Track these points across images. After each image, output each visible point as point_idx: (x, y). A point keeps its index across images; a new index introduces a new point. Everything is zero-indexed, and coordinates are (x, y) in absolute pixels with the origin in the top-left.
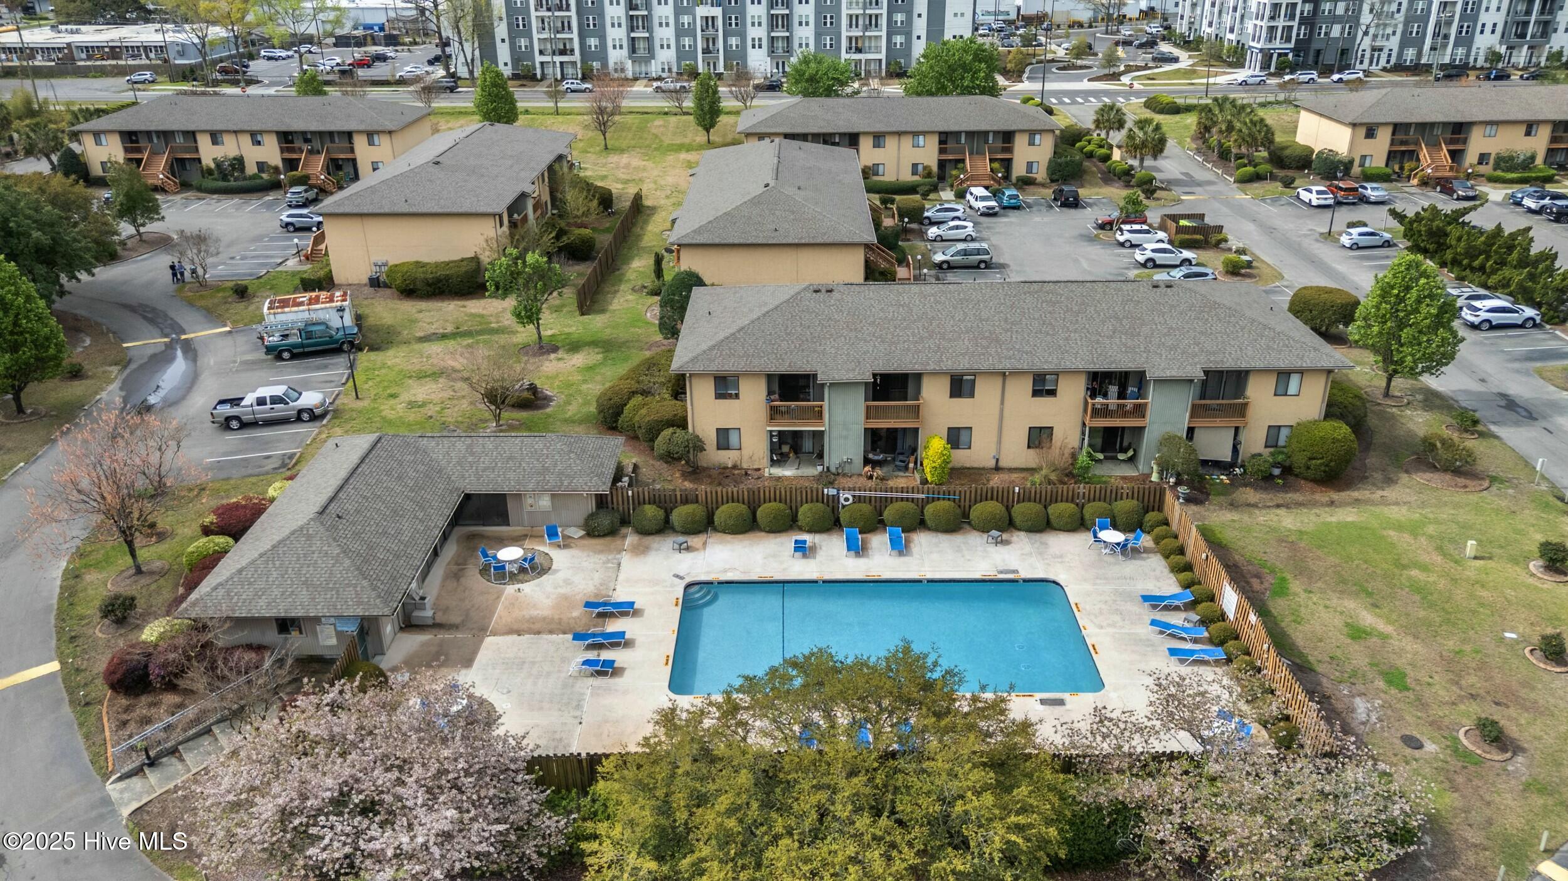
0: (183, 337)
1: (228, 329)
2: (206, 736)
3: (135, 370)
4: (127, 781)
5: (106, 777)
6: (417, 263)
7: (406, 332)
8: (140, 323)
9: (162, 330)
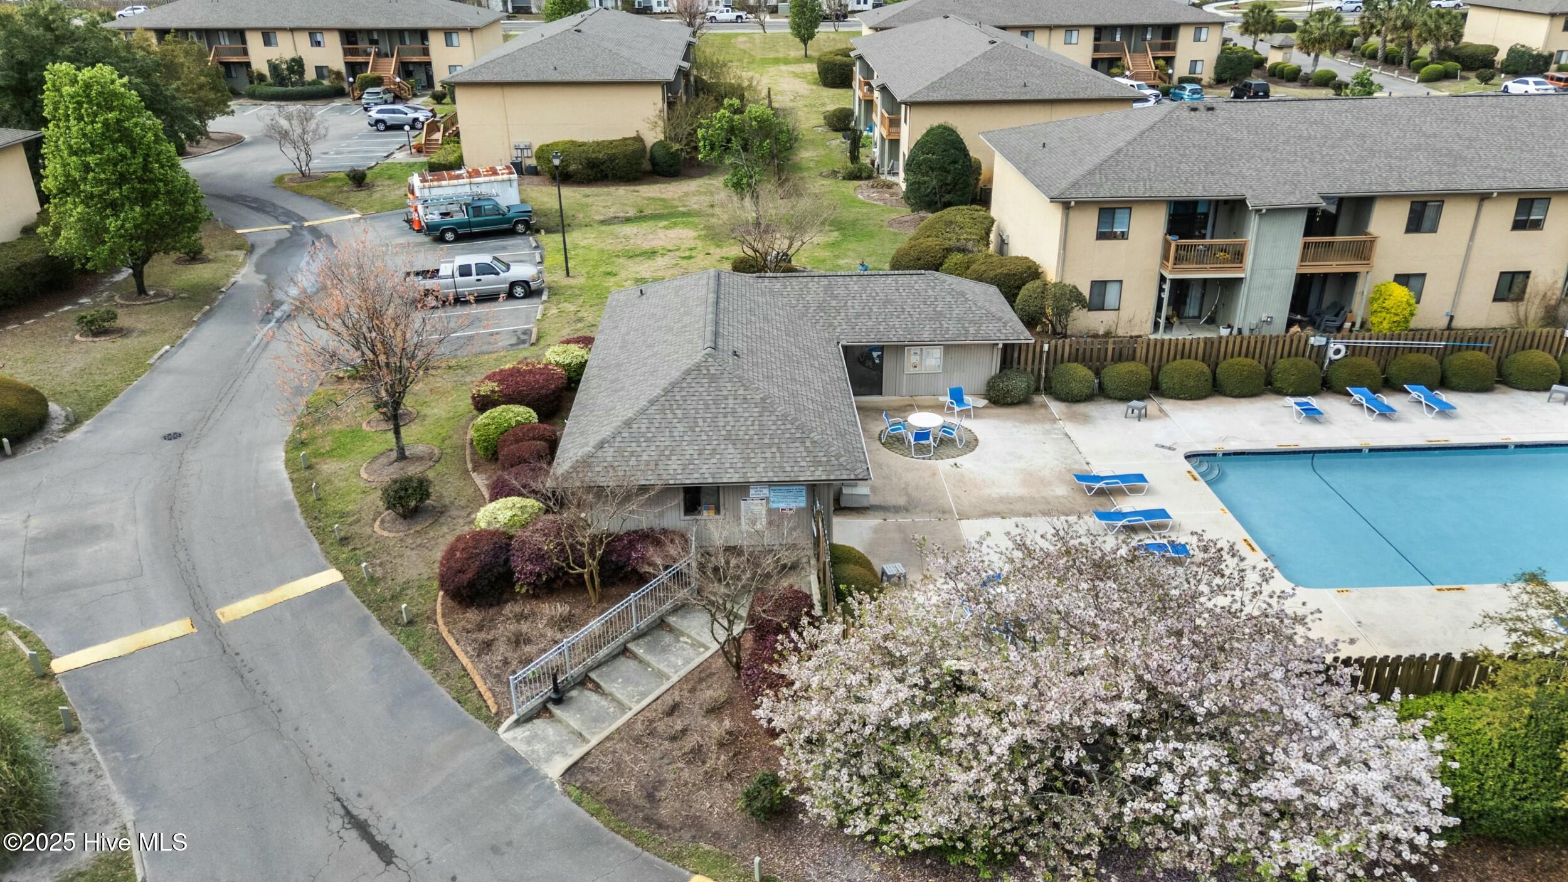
0: (306, 224)
1: (358, 216)
2: (622, 659)
3: (264, 256)
4: (529, 726)
5: (495, 721)
6: (573, 143)
7: (581, 216)
8: (245, 212)
9: (276, 218)
